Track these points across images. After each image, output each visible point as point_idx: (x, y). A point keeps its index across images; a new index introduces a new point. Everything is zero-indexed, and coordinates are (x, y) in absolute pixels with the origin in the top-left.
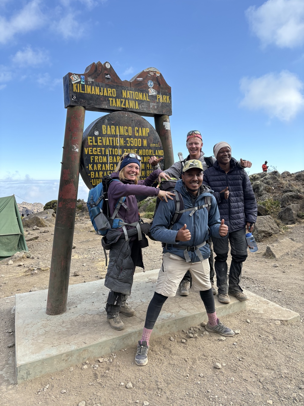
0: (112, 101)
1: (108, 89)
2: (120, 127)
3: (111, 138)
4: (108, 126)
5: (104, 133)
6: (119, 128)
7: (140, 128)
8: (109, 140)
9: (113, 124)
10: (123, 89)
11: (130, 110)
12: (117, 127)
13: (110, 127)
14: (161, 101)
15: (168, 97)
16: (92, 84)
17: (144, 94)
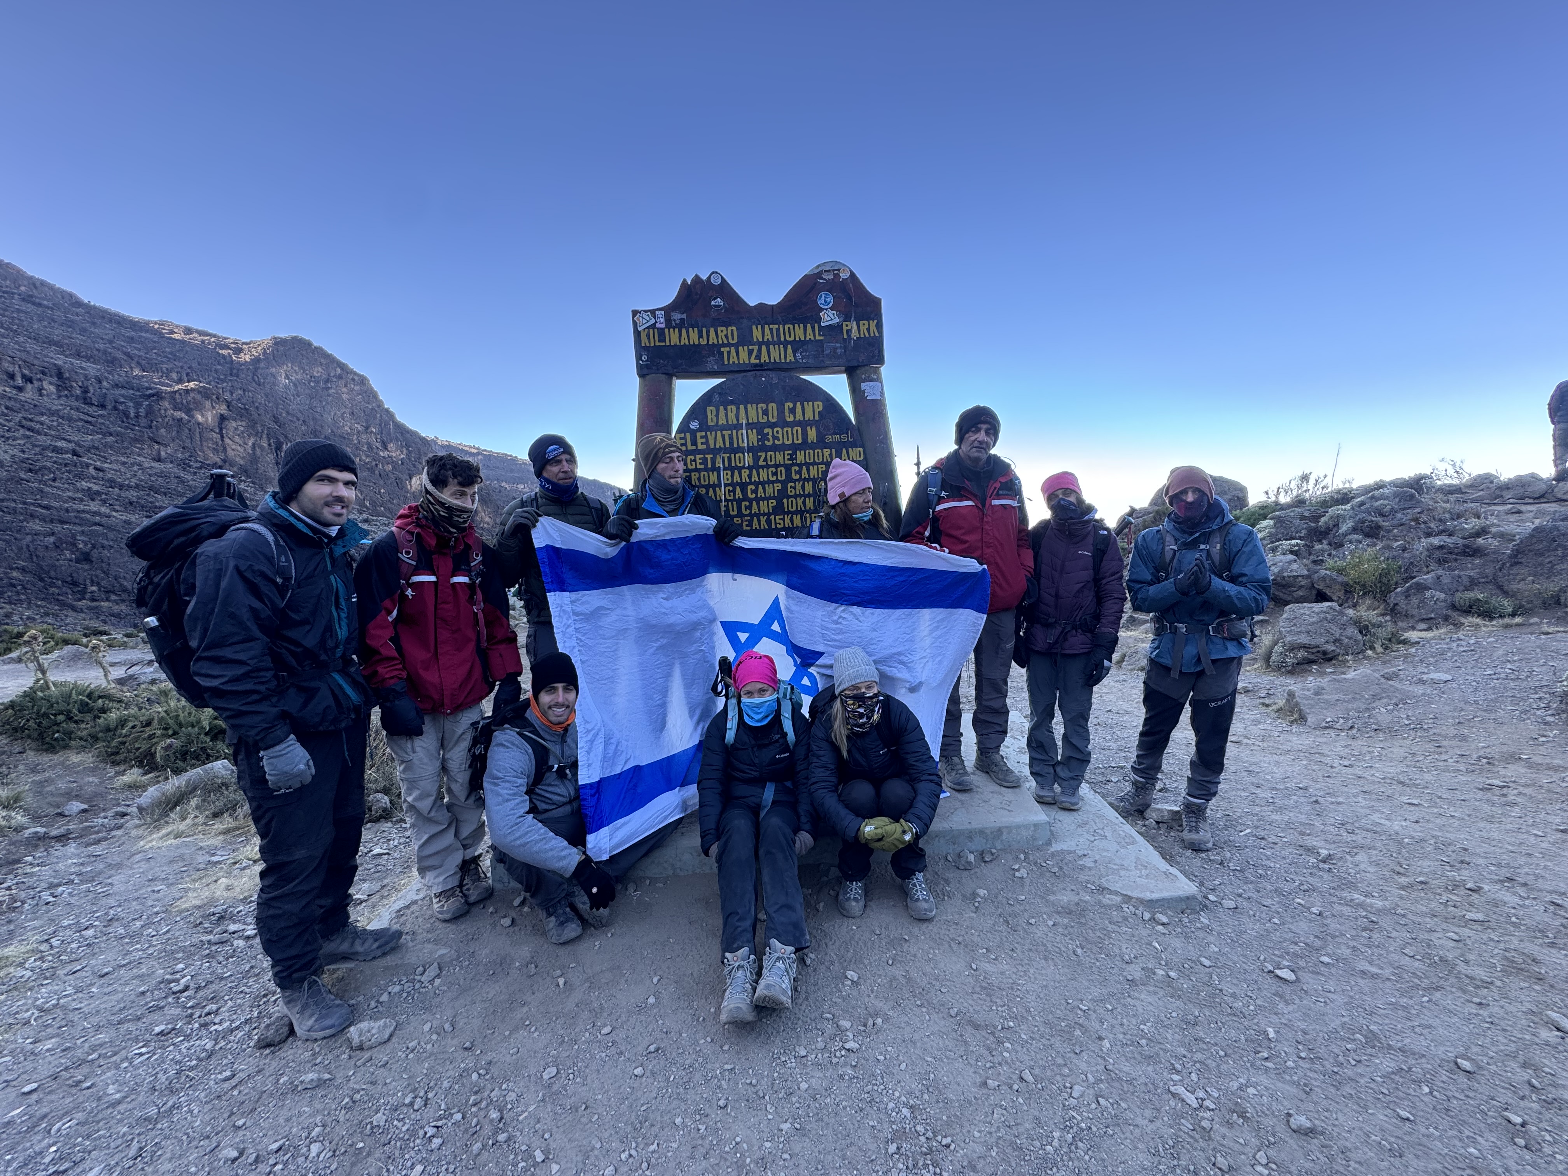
0: (729, 353)
1: (719, 329)
2: (749, 406)
3: (727, 433)
4: (722, 408)
5: (710, 423)
6: (746, 409)
7: (798, 404)
8: (723, 437)
9: (732, 403)
10: (754, 323)
11: (771, 367)
12: (742, 407)
13: (726, 409)
14: (855, 334)
15: (873, 324)
16: (681, 326)
17: (809, 326)
